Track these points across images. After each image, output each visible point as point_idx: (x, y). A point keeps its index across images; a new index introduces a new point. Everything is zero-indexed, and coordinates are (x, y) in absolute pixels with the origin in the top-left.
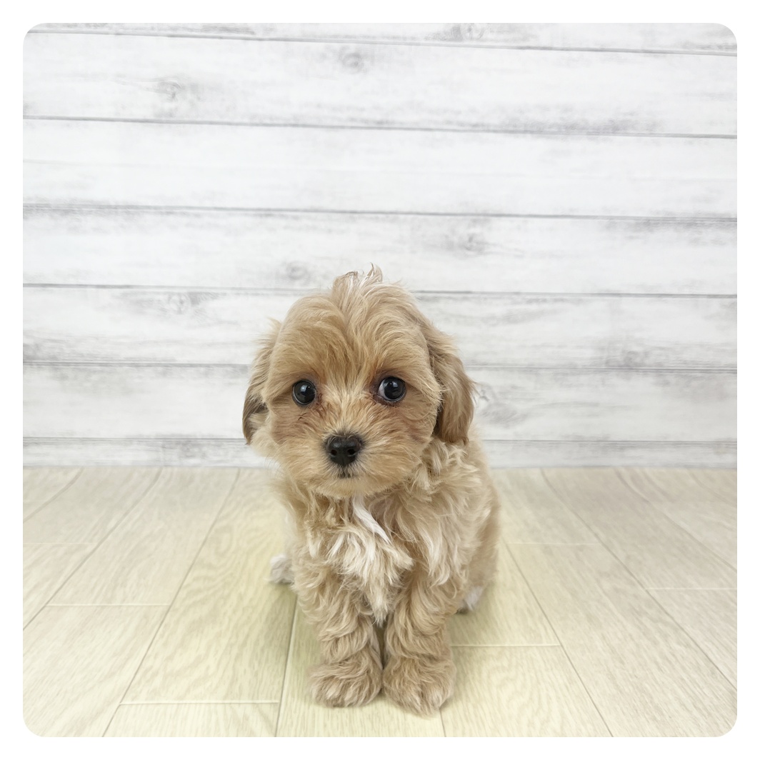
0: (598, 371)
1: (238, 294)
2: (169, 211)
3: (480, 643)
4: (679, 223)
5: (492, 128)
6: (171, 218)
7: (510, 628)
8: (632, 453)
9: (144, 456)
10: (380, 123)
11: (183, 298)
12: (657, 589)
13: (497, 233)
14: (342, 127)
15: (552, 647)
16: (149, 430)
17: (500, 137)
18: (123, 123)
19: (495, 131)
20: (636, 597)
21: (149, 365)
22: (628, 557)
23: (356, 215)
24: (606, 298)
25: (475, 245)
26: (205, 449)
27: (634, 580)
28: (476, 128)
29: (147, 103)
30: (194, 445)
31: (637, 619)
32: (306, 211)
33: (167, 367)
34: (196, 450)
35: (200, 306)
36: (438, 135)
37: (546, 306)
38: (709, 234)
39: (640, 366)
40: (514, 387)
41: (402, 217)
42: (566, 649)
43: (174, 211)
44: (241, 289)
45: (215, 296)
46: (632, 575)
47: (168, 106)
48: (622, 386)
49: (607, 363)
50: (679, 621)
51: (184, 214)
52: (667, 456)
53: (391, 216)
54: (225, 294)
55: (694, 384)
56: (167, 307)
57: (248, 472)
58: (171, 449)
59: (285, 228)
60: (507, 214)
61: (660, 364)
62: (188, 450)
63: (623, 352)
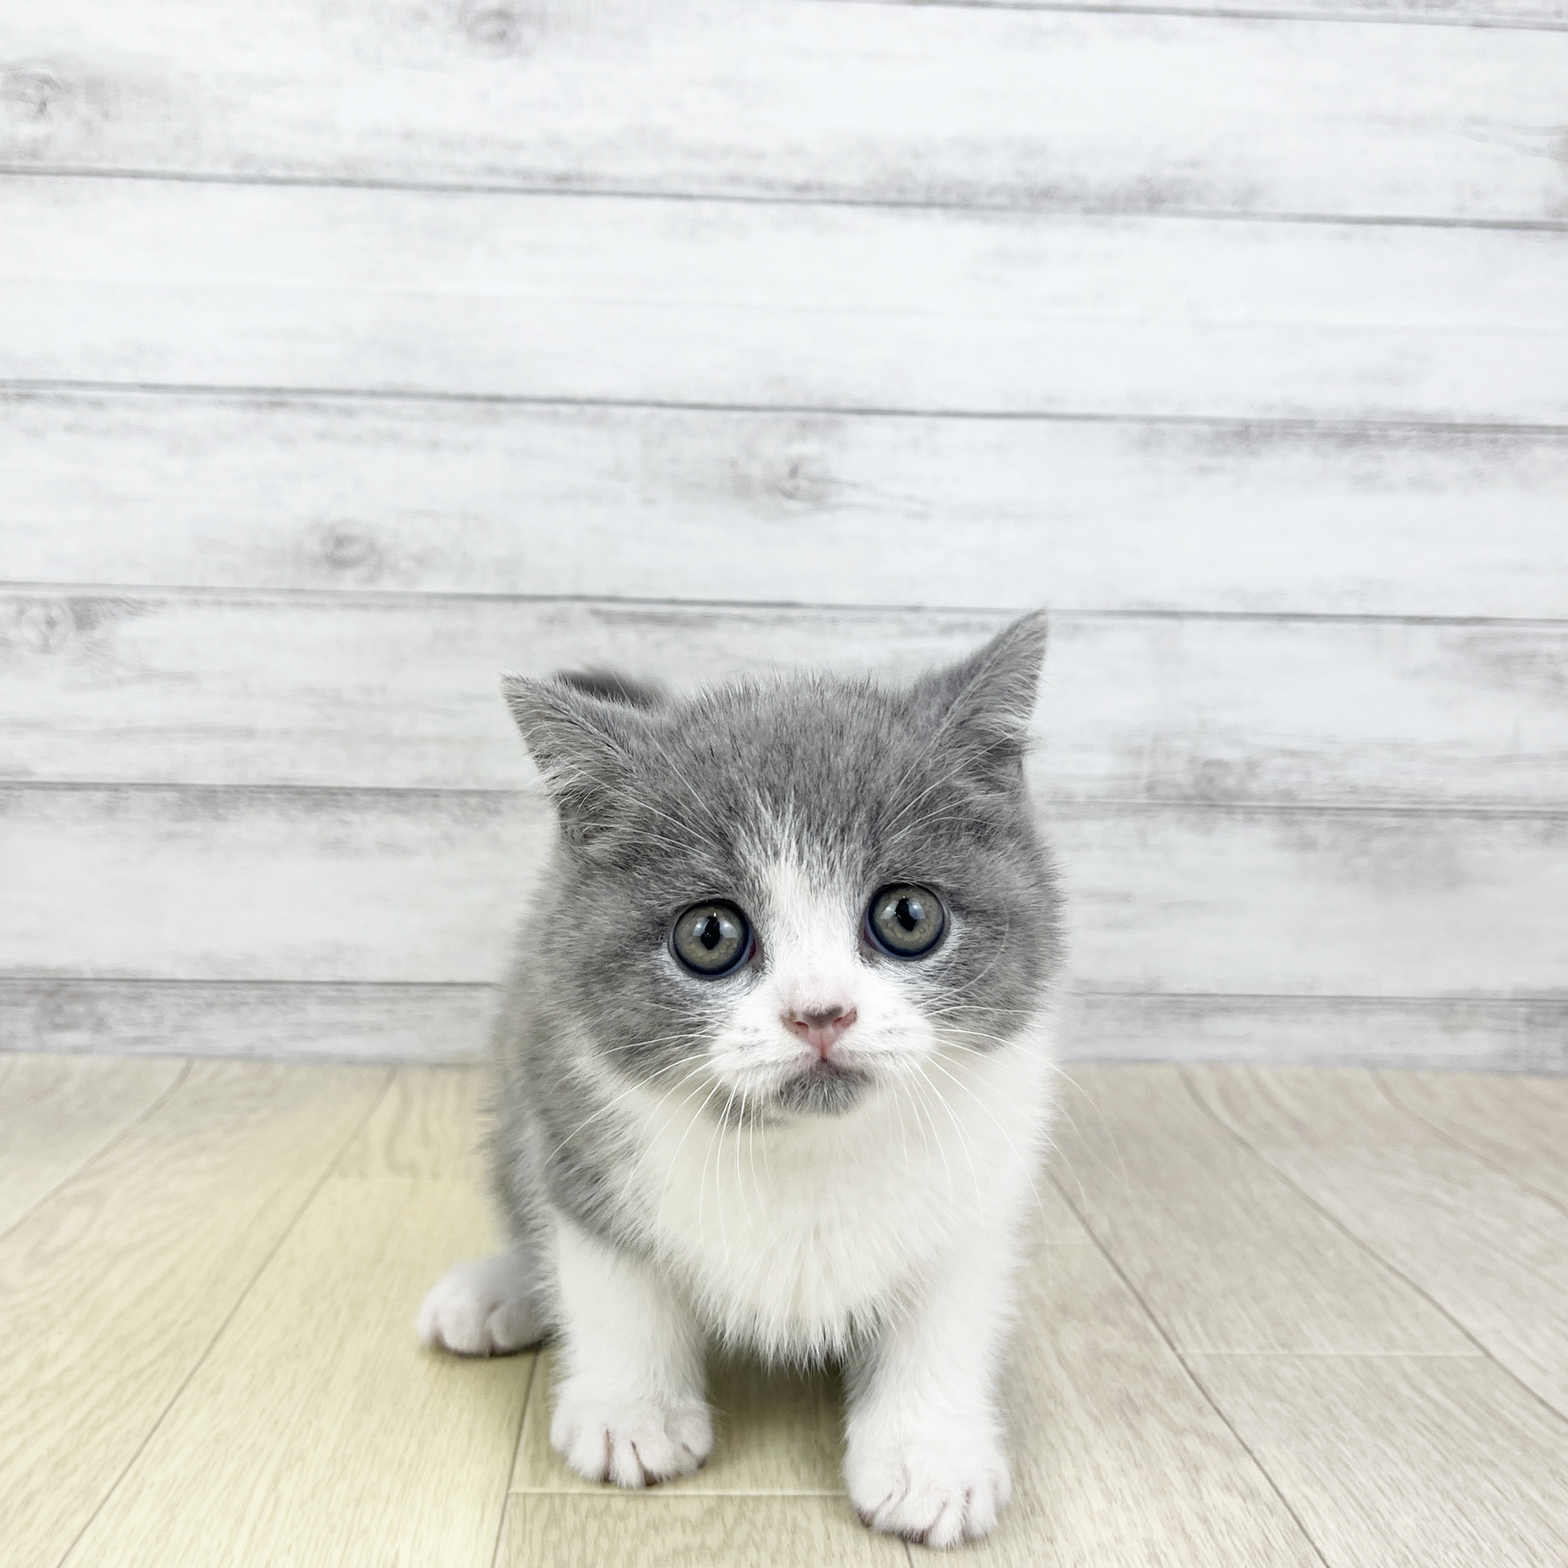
0: (1127, 809)
1: (197, 603)
2: (26, 392)
4: (1323, 436)
5: (842, 195)
6: (29, 410)
8: (1224, 1025)
10: (564, 178)
11: (55, 613)
12: (1211, 1351)
13: (860, 455)
14: (468, 189)
17: (865, 217)
19: (851, 203)
23: (502, 407)
24: (1143, 622)
25: (804, 484)
26: (103, 1006)
28: (804, 193)
30: (76, 997)
32: (373, 394)
33: (8, 791)
34: (80, 1009)
35: (97, 634)
36: (709, 209)
38: (1401, 463)
39: (1238, 799)
41: (619, 412)
43: (40, 391)
44: (203, 589)
45: (136, 608)
46: (1152, 1317)
47: (29, 131)
48: (1191, 849)
49: (1150, 788)
50: (1247, 1433)
51: (64, 400)
52: (1313, 1034)
53: (591, 410)
54: (162, 603)
55: (1380, 844)
56: (13, 634)
57: (212, 1067)
58: (16, 1004)
59: (322, 436)
60: (884, 404)
61: (1288, 794)
62: (59, 1009)
63: (1192, 761)
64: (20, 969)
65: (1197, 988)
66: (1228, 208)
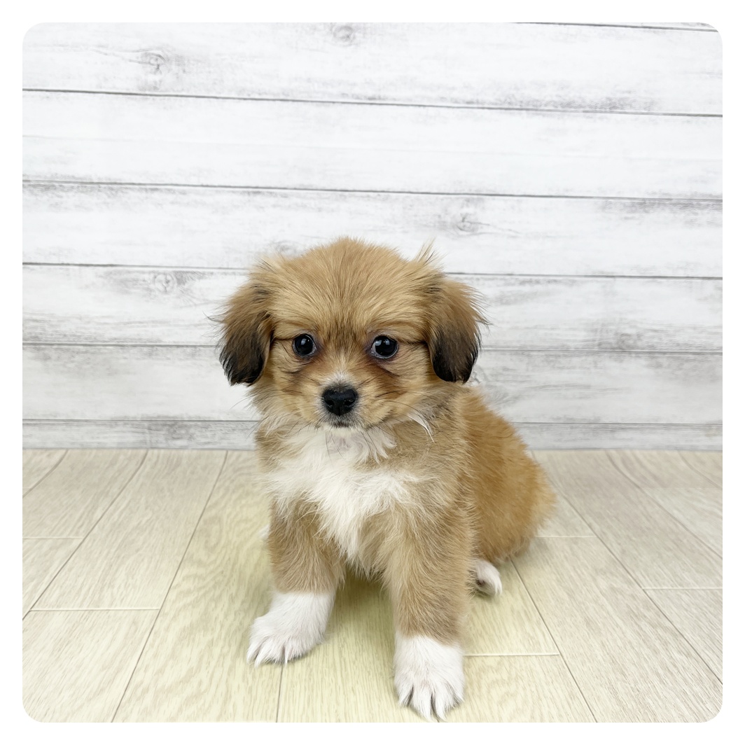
0: (590, 353)
1: (226, 274)
2: (154, 188)
3: (478, 652)
4: (675, 205)
5: (486, 106)
6: (156, 195)
7: (507, 634)
8: (623, 435)
9: (130, 438)
10: (372, 98)
11: (169, 278)
12: (655, 588)
13: (490, 212)
14: (334, 102)
15: (551, 656)
16: (134, 412)
17: (496, 114)
18: (105, 95)
19: (489, 108)
20: (633, 596)
21: (135, 346)
22: (623, 552)
23: (346, 194)
24: (599, 279)
25: (468, 225)
26: (192, 431)
27: (630, 577)
28: (470, 104)
29: (131, 75)
30: (181, 427)
31: (636, 624)
32: (295, 189)
33: (153, 348)
34: (183, 432)
35: (186, 286)
36: (432, 111)
37: (538, 288)
38: (705, 215)
39: (633, 348)
40: (505, 369)
42: (566, 659)
43: (159, 188)
44: (228, 269)
45: (202, 276)
46: (628, 572)
47: (152, 78)
48: (613, 367)
49: (600, 345)
50: (678, 626)
51: (169, 191)
52: (657, 438)
54: (212, 274)
55: (687, 366)
56: (152, 286)
57: (236, 453)
58: (157, 430)
59: (274, 206)
60: (501, 193)
61: (652, 347)
62: (175, 431)
63: (616, 334)
64: (159, 417)
65: (614, 421)
66: (644, 111)
